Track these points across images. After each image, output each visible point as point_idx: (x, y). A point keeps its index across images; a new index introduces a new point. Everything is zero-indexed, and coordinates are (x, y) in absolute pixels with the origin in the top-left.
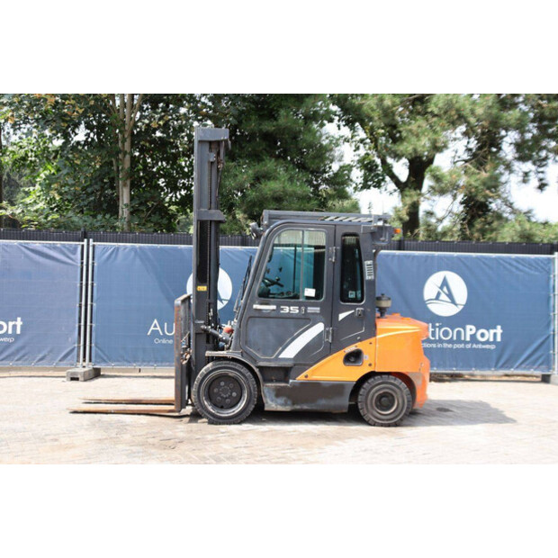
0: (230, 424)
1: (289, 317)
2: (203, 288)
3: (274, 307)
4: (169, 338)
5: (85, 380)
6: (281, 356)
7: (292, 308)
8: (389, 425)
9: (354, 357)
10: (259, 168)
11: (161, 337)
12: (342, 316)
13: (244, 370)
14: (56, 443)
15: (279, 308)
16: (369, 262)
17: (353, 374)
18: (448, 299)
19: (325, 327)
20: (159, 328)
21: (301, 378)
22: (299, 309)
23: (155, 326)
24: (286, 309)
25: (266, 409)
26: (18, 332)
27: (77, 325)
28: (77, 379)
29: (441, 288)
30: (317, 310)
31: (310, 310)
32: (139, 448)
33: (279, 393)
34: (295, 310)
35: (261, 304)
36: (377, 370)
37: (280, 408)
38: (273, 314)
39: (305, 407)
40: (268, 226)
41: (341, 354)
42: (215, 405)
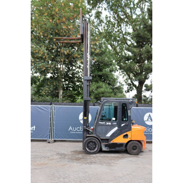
0: (93, 154)
1: (108, 125)
2: (85, 118)
3: (104, 123)
4: (74, 131)
5: (52, 143)
6: (106, 136)
7: (109, 123)
8: (136, 155)
9: (126, 136)
10: (98, 85)
11: (72, 131)
12: (122, 125)
13: (97, 139)
14: (49, 159)
15: (106, 123)
16: (129, 111)
17: (125, 141)
18: (150, 120)
19: (118, 128)
20: (71, 129)
21: (112, 142)
22: (111, 123)
23: (71, 128)
24: (108, 123)
25: (103, 150)
26: (34, 130)
27: (50, 128)
28: (50, 143)
29: (149, 117)
30: (116, 123)
31: (114, 123)
32: (70, 160)
33: (106, 146)
34: (110, 124)
35: (101, 122)
36: (132, 140)
37: (106, 150)
38: (104, 125)
39: (113, 150)
40: (102, 102)
41: (122, 135)
42: (89, 149)
